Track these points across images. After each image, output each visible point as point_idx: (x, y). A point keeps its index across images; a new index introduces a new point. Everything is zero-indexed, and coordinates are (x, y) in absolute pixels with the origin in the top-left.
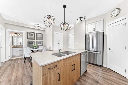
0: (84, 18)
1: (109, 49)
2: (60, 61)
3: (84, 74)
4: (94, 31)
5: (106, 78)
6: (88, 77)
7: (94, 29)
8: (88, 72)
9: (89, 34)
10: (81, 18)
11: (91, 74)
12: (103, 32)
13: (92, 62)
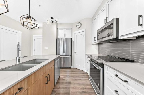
0: (56, 21)
1: (75, 53)
2: (28, 77)
3: (58, 81)
4: (65, 36)
5: (74, 76)
6: (61, 82)
7: (65, 34)
8: (61, 78)
9: (60, 38)
10: (52, 18)
11: (64, 78)
12: (72, 38)
13: (62, 67)
